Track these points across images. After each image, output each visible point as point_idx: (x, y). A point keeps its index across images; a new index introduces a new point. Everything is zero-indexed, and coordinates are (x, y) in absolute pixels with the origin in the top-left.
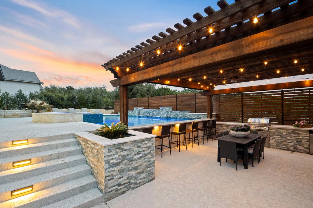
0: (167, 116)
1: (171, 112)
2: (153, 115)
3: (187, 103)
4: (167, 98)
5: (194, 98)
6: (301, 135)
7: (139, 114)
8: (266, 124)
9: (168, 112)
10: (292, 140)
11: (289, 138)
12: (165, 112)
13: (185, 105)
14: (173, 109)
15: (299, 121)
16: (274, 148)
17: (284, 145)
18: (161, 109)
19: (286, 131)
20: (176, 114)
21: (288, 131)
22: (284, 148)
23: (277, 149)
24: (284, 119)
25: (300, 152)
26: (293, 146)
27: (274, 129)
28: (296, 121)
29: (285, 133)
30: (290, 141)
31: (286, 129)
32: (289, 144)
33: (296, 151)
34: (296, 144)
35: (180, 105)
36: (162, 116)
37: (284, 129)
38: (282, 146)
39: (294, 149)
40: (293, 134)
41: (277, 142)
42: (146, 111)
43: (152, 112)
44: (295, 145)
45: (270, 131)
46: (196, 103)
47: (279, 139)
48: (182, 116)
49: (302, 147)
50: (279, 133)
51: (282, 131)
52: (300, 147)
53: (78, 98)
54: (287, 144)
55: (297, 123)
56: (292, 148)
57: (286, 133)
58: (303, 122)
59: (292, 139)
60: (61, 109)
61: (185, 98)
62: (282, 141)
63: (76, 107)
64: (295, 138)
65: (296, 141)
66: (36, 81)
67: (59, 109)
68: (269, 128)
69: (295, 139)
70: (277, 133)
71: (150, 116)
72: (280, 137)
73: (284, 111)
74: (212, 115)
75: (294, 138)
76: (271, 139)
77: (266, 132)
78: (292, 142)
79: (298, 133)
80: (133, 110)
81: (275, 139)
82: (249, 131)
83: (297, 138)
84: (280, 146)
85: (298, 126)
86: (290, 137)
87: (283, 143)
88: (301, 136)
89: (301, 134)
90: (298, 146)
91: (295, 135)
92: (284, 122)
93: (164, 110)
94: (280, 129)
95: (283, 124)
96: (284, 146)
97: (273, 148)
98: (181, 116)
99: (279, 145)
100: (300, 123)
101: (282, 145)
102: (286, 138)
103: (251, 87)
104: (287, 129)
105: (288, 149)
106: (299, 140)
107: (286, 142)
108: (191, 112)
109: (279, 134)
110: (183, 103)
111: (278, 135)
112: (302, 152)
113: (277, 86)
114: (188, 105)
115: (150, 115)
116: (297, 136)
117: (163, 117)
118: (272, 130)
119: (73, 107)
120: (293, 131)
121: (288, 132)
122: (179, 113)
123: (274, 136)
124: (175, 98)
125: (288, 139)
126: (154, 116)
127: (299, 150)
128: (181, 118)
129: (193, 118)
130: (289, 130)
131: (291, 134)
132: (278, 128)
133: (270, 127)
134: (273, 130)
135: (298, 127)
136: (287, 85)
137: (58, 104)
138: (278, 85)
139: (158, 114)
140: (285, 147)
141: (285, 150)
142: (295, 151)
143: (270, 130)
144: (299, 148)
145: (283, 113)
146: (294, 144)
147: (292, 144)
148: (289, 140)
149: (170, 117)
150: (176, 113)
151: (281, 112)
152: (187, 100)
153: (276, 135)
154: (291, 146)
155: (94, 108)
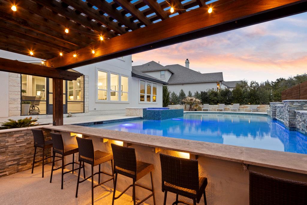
9: (295, 114)
12: (287, 114)
42: (279, 109)
93: (286, 107)
155: (251, 104)
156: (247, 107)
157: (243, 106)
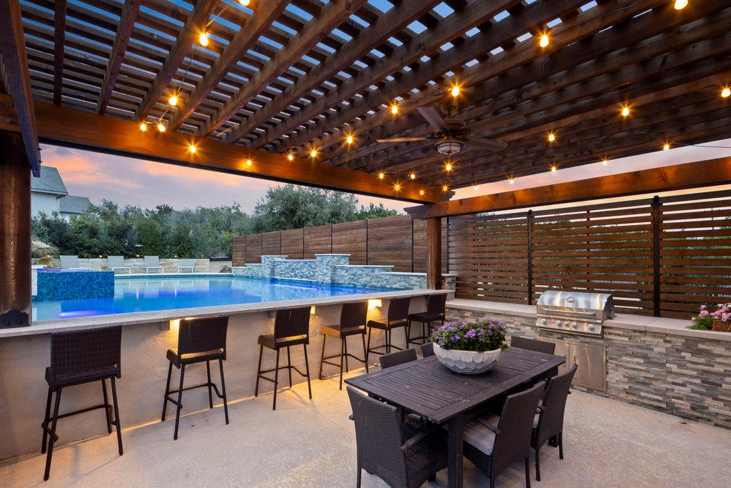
0: (333, 280)
1: (342, 268)
2: (302, 277)
3: (391, 242)
4: (345, 229)
5: (408, 228)
6: (718, 360)
7: (274, 272)
8: (595, 315)
9: (335, 269)
10: (683, 375)
11: (674, 368)
12: (327, 269)
13: (388, 249)
14: (352, 261)
15: (712, 307)
16: (622, 400)
17: (657, 392)
18: (319, 258)
19: (666, 341)
20: (354, 275)
21: (669, 342)
22: (656, 404)
23: (633, 403)
24: (662, 296)
25: (716, 425)
26: (689, 398)
27: (621, 333)
28: (703, 306)
29: (660, 348)
30: (680, 381)
31: (663, 335)
32: (673, 390)
33: (701, 418)
34: (701, 393)
35: (375, 249)
36: (320, 279)
37: (655, 334)
38: (649, 396)
39: (693, 408)
40: (688, 356)
41: (631, 379)
42: (288, 264)
43: (302, 267)
44: (698, 396)
45: (608, 339)
46: (413, 242)
47: (641, 370)
48: (368, 279)
49: (721, 404)
50: (639, 347)
51: (648, 339)
52: (714, 406)
53: (139, 229)
54: (667, 389)
55: (706, 312)
56: (685, 406)
57: (663, 350)
58: (727, 312)
59: (686, 372)
60: (87, 257)
61: (388, 228)
62: (649, 375)
63: (130, 253)
64: (697, 370)
65: (698, 381)
66: (48, 188)
67: (81, 257)
68: (603, 327)
69: (695, 373)
70: (632, 347)
71: (297, 279)
72: (642, 361)
73: (661, 271)
74: (443, 278)
75: (693, 369)
76: (613, 368)
77: (593, 340)
78: (683, 385)
79: (708, 353)
80: (259, 261)
81: (625, 368)
82: (499, 350)
83: (705, 372)
84: (642, 394)
85: (707, 325)
86: (680, 366)
87: (654, 383)
88: (720, 363)
89: (720, 356)
90: (708, 401)
91: (696, 360)
92: (662, 305)
93: (325, 262)
94: (644, 332)
95: (657, 313)
96: (656, 397)
97: (617, 398)
98: (364, 279)
99: (638, 389)
100: (717, 312)
101: (648, 392)
102: (662, 365)
103: (551, 187)
104: (667, 335)
105: (671, 410)
106: (712, 379)
107: (665, 382)
108: (393, 270)
109: (640, 351)
110: (382, 244)
111: (634, 355)
112: (721, 423)
113: (635, 182)
114: (395, 249)
115: (296, 276)
116: (703, 360)
117: (323, 283)
118: (616, 334)
119: (122, 254)
120: (691, 344)
121: (669, 345)
122: (360, 272)
123: (621, 356)
124: (364, 231)
125: (670, 372)
126: (304, 279)
127: (710, 414)
128: (365, 285)
129: (395, 286)
130: (673, 339)
131: (683, 354)
132: (635, 331)
133: (608, 323)
134: (619, 335)
135: (710, 328)
136: (670, 175)
137: (81, 245)
138: (637, 175)
139: (314, 272)
140: (660, 398)
141: (659, 409)
142: (697, 419)
143: (610, 334)
144: (712, 409)
145: (657, 275)
146: (693, 391)
147: (686, 390)
148: (676, 374)
149: (341, 282)
150: (353, 272)
151: (652, 270)
152: (391, 236)
153: (630, 356)
154: (682, 399)
155: (180, 257)
156: (172, 263)
157: (163, 261)
